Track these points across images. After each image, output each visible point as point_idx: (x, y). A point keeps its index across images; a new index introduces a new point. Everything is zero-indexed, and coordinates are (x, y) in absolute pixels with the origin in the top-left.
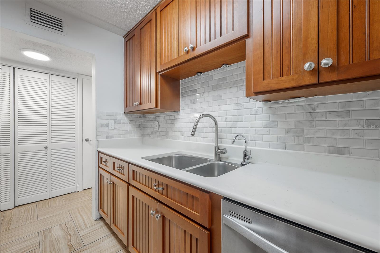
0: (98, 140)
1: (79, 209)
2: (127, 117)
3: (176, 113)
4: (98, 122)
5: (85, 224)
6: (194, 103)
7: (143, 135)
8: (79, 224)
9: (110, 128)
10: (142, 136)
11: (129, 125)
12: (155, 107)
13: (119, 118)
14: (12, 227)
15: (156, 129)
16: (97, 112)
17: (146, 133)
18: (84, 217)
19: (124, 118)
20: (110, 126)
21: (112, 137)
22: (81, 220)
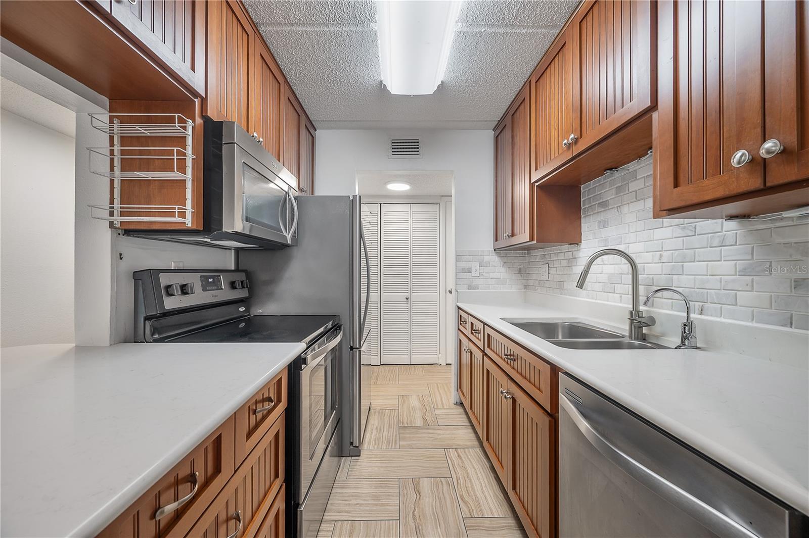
0: (458, 291)
1: (439, 385)
2: (499, 255)
3: (573, 248)
4: (457, 266)
5: (442, 404)
6: (604, 227)
7: (526, 287)
8: (436, 401)
9: (474, 273)
10: (525, 289)
11: (503, 270)
12: (528, 240)
13: (486, 258)
14: (379, 382)
15: (545, 277)
16: (456, 251)
17: (531, 283)
18: (442, 396)
19: (495, 259)
20: (473, 270)
21: (476, 288)
22: (439, 399)
